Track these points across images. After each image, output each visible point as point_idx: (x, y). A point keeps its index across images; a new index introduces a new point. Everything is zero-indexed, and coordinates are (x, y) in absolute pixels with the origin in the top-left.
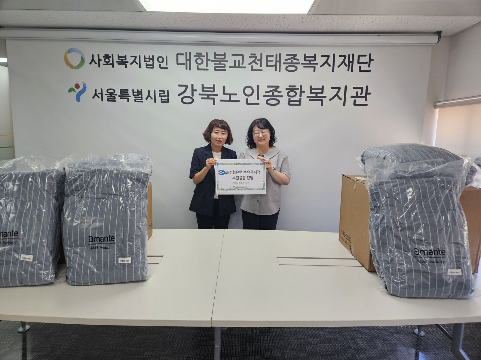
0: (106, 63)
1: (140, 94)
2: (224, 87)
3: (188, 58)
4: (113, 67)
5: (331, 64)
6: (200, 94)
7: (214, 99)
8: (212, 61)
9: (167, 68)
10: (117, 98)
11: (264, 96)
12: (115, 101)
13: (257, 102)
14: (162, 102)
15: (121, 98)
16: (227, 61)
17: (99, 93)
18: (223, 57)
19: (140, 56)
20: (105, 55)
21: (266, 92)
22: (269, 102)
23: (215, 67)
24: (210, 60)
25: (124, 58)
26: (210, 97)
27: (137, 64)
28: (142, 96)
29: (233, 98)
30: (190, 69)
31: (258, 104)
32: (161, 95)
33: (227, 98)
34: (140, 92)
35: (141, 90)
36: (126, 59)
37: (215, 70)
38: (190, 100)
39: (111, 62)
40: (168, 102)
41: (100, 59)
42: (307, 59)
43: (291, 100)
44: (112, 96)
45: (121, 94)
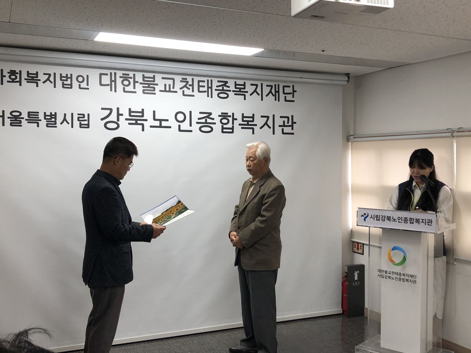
0: (11, 80)
1: (53, 118)
2: (154, 112)
3: (113, 79)
4: (20, 85)
5: (260, 93)
6: (126, 119)
7: (143, 125)
8: (141, 83)
9: (88, 89)
10: (24, 122)
11: (197, 123)
12: (21, 126)
13: (189, 128)
14: (81, 127)
15: (28, 122)
16: (157, 85)
18: (152, 80)
19: (55, 74)
20: (10, 70)
21: (199, 119)
22: (203, 129)
23: (144, 90)
24: (137, 82)
25: (35, 76)
26: (139, 122)
27: (52, 83)
28: (56, 120)
29: (164, 124)
30: (115, 91)
31: (191, 131)
32: (80, 119)
33: (157, 123)
34: (54, 116)
35: (56, 113)
36: (37, 77)
37: (144, 93)
38: (114, 126)
39: (18, 79)
40: (88, 127)
41: (4, 75)
42: (237, 86)
43: (224, 127)
44: (17, 119)
45: (29, 117)
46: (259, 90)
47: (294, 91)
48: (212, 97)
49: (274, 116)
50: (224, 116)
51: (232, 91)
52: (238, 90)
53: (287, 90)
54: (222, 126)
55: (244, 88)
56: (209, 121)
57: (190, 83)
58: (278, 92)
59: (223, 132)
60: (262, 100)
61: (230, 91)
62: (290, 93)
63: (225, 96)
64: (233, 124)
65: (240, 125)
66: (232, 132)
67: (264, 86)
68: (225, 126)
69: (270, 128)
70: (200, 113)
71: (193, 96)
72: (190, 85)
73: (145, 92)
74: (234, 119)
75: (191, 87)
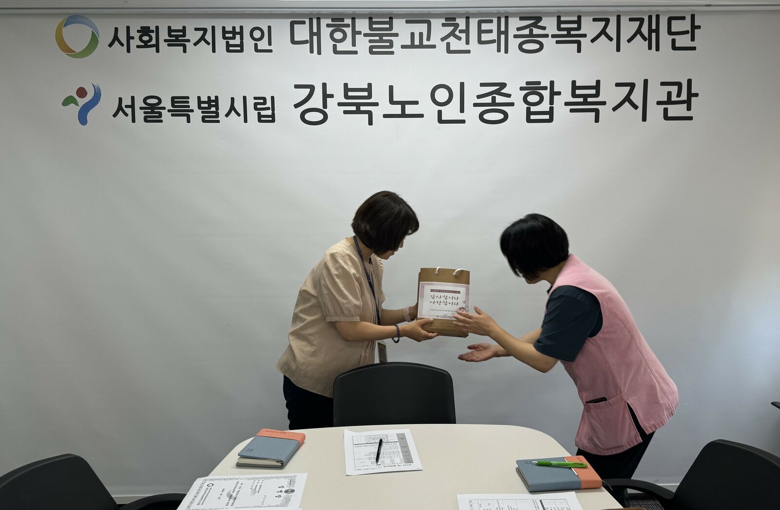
0: (143, 44)
1: (213, 106)
2: (391, 88)
3: (315, 30)
4: (158, 51)
5: (613, 35)
6: (340, 104)
7: (370, 113)
8: (366, 35)
9: (271, 51)
10: (166, 115)
11: (475, 105)
12: (161, 121)
13: (460, 117)
14: (260, 121)
15: (172, 115)
16: (396, 35)
17: (127, 106)
18: (388, 26)
19: (213, 28)
20: (141, 27)
21: (479, 97)
22: (487, 116)
23: (371, 48)
24: (360, 33)
25: (181, 33)
26: (362, 108)
27: (208, 43)
28: (217, 109)
29: (409, 109)
30: (319, 53)
31: (463, 122)
32: (259, 106)
33: (397, 109)
34: (214, 102)
35: (217, 97)
36: (184, 35)
37: (371, 52)
38: (319, 117)
39: (154, 42)
40: (273, 121)
41: (131, 36)
42: (563, 26)
43: (531, 110)
44: (155, 110)
45: (173, 106)
46: (612, 30)
47: (694, 27)
48: (506, 51)
49: (646, 82)
50: (533, 88)
51: (550, 36)
52: (565, 33)
53: (676, 26)
54: (528, 109)
55: (579, 28)
56: (499, 99)
57: (462, 26)
58: (657, 31)
59: (529, 120)
60: (618, 49)
61: (546, 36)
62: (686, 32)
63: (536, 46)
64: (552, 102)
65: (567, 104)
66: (551, 120)
67: (624, 20)
68: (533, 109)
69: (636, 107)
70: (482, 85)
71: (468, 52)
72: (461, 31)
73: (374, 50)
74: (553, 94)
75: (463, 36)
